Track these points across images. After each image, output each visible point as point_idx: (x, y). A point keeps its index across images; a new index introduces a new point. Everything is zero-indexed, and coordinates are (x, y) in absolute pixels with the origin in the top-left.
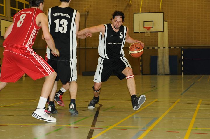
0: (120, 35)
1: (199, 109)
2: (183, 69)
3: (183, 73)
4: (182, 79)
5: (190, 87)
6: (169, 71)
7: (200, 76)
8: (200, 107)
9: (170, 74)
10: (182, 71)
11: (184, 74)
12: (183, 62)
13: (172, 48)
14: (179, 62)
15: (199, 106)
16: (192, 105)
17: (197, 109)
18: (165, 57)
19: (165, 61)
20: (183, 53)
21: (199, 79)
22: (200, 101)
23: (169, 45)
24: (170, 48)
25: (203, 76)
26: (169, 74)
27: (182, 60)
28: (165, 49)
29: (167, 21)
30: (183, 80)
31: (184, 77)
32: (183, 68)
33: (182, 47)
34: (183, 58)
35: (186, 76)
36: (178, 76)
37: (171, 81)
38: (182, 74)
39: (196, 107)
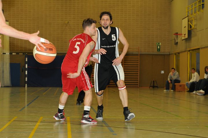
0: (113, 37)
1: (38, 128)
2: (26, 80)
3: (26, 85)
4: (25, 92)
5: (33, 101)
6: (9, 82)
7: (48, 88)
8: (39, 126)
9: (11, 86)
10: (25, 82)
11: (28, 86)
12: (26, 72)
13: (13, 54)
14: (23, 71)
15: (38, 124)
16: (30, 124)
17: (36, 128)
18: (4, 65)
19: (4, 70)
20: (27, 60)
21: (44, 92)
22: (41, 118)
23: (10, 50)
24: (11, 54)
25: (50, 88)
26: (9, 85)
27: (26, 69)
28: (5, 55)
29: (8, 21)
30: (26, 94)
31: (27, 90)
32: (26, 78)
33: (26, 54)
34: (26, 67)
35: (30, 88)
36: (21, 89)
37: (12, 94)
38: (25, 87)
39: (34, 126)
